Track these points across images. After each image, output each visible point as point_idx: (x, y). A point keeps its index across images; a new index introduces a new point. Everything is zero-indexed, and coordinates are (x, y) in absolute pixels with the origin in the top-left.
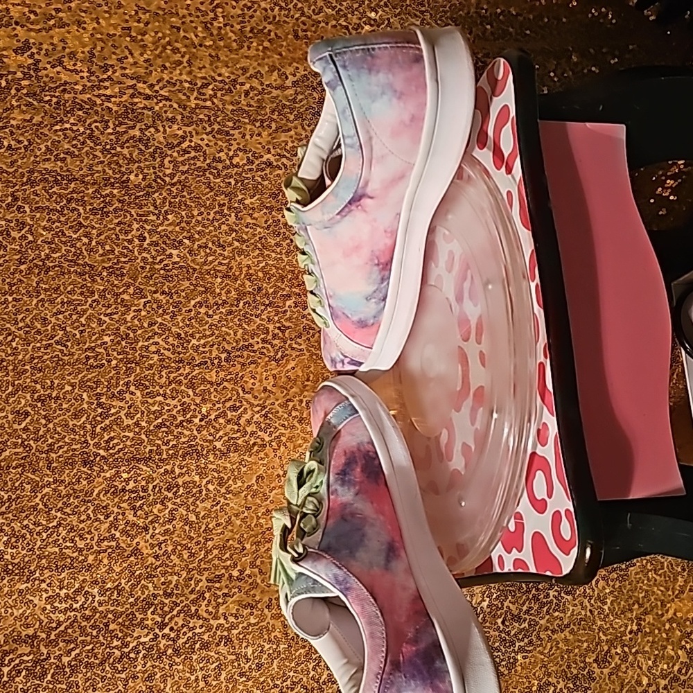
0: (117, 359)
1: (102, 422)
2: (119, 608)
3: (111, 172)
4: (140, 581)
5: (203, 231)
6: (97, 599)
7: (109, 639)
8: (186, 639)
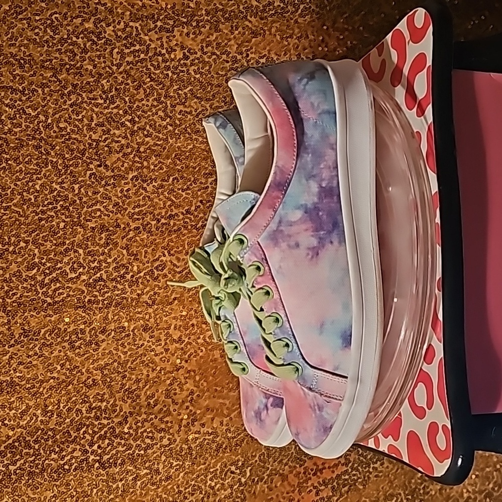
1: (50, 275)
2: (57, 427)
3: (67, 59)
5: (142, 115)
6: (39, 419)
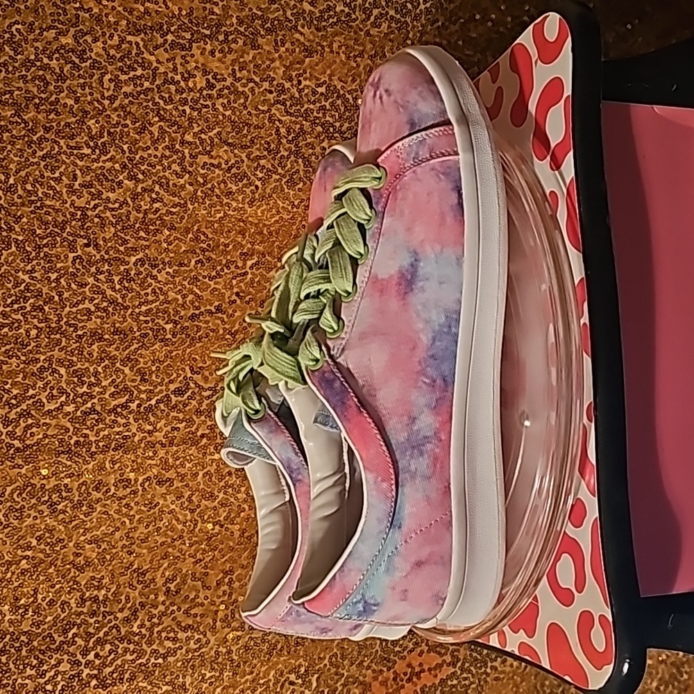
0: (37, 328)
1: (18, 407)
2: (34, 629)
3: (35, 90)
4: (61, 596)
5: (149, 171)
6: (7, 618)
7: (21, 667)
8: (113, 667)
